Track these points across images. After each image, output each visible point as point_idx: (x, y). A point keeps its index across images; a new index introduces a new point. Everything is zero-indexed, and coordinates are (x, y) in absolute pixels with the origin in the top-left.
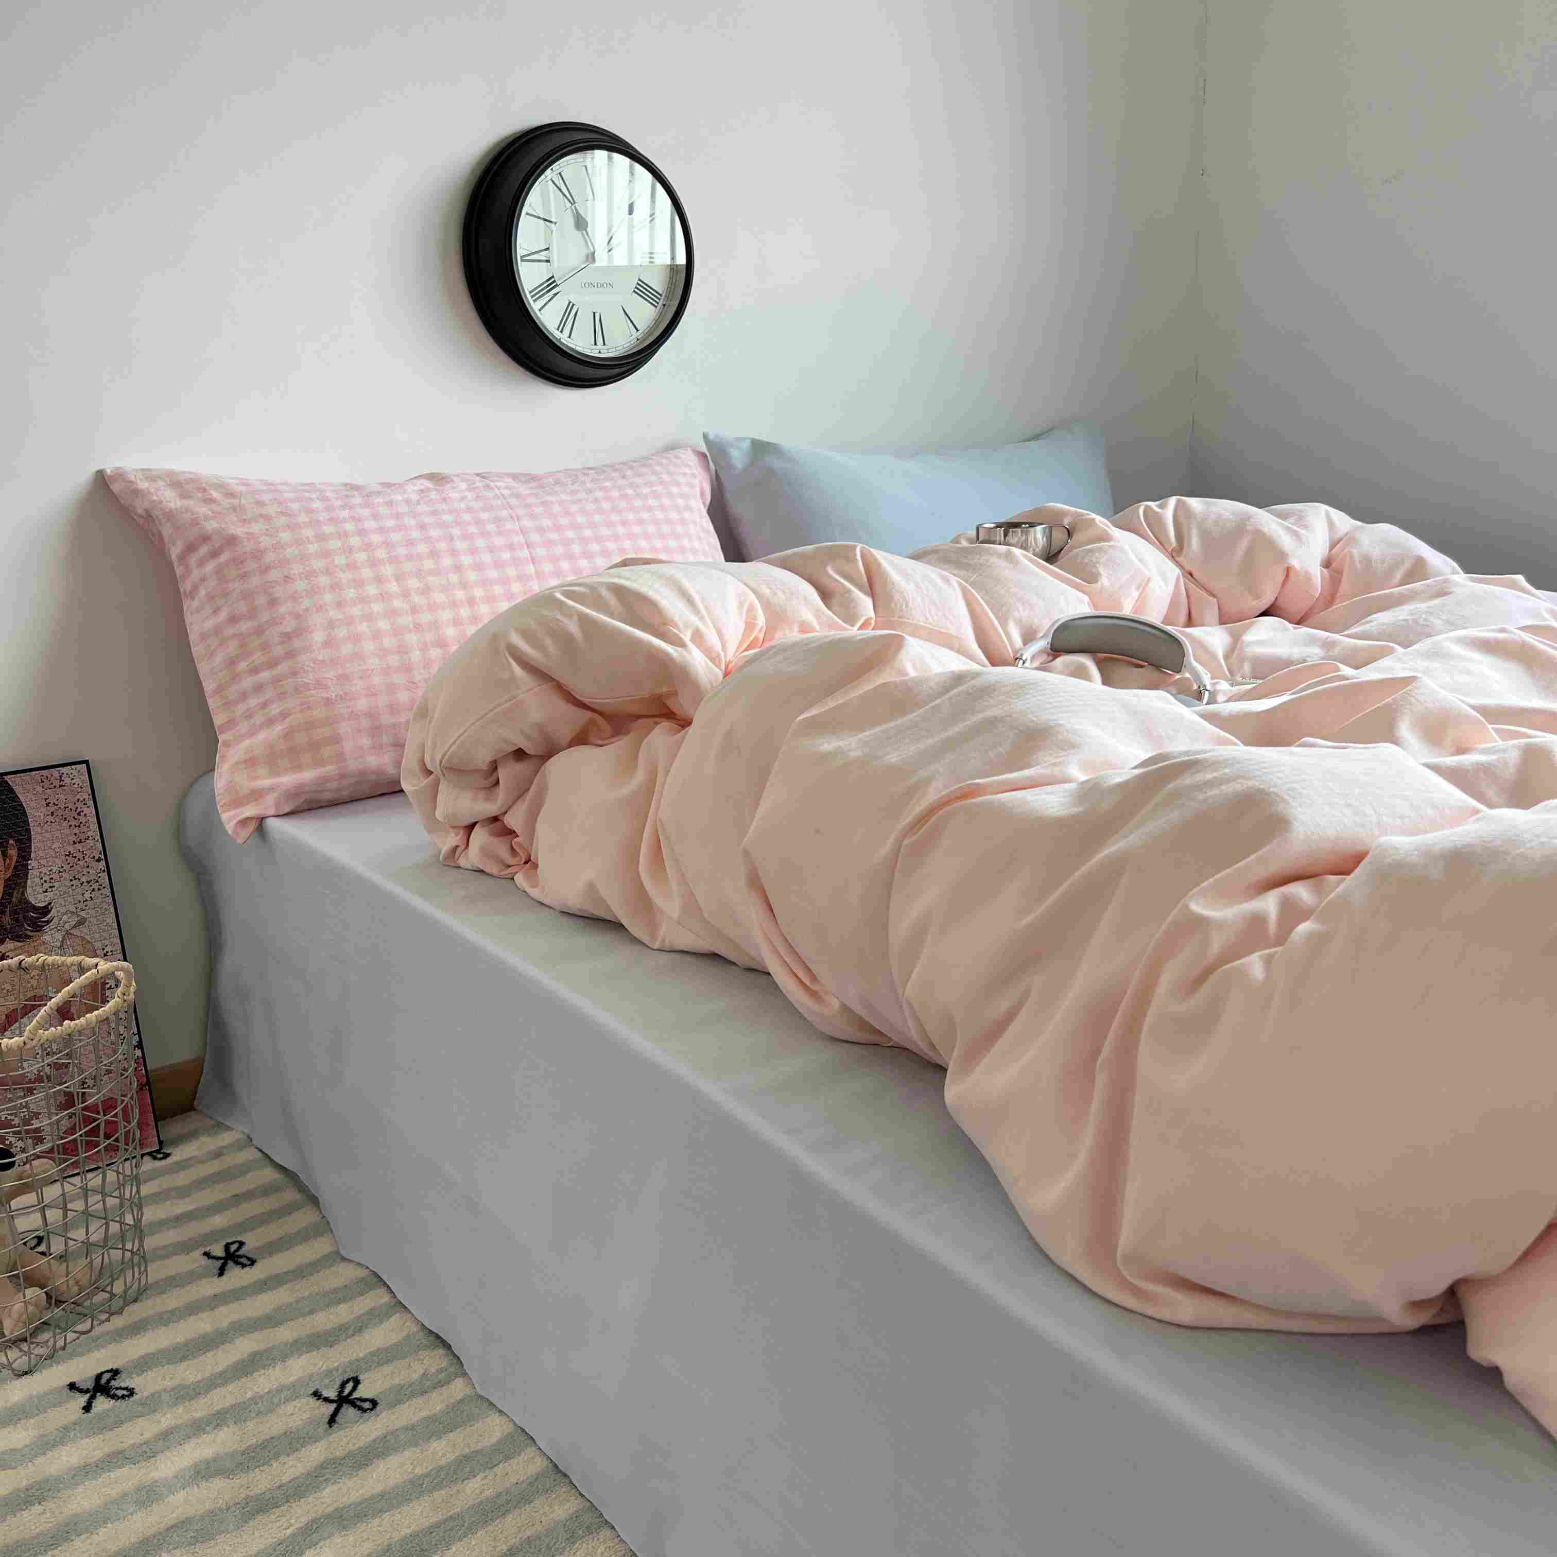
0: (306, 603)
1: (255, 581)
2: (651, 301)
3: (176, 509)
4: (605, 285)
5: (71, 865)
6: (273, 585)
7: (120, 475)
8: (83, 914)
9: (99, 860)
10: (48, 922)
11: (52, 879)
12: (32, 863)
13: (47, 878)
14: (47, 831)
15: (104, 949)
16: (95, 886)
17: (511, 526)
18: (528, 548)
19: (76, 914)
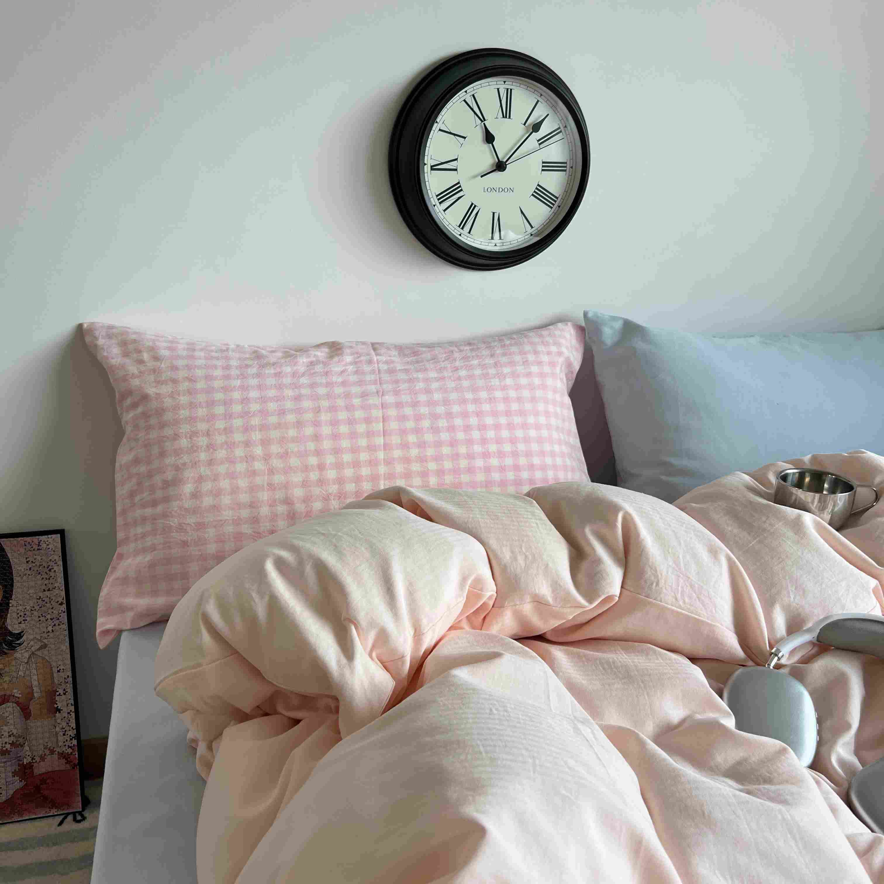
0: (186, 458)
1: (153, 435)
2: (549, 204)
3: (115, 365)
4: (506, 190)
5: (40, 606)
6: (165, 439)
7: (91, 330)
8: (45, 641)
9: (61, 604)
10: (20, 644)
11: (26, 614)
12: (12, 602)
13: (22, 614)
14: (24, 582)
15: (58, 667)
16: (57, 622)
17: (374, 400)
18: (383, 422)
19: (40, 641)
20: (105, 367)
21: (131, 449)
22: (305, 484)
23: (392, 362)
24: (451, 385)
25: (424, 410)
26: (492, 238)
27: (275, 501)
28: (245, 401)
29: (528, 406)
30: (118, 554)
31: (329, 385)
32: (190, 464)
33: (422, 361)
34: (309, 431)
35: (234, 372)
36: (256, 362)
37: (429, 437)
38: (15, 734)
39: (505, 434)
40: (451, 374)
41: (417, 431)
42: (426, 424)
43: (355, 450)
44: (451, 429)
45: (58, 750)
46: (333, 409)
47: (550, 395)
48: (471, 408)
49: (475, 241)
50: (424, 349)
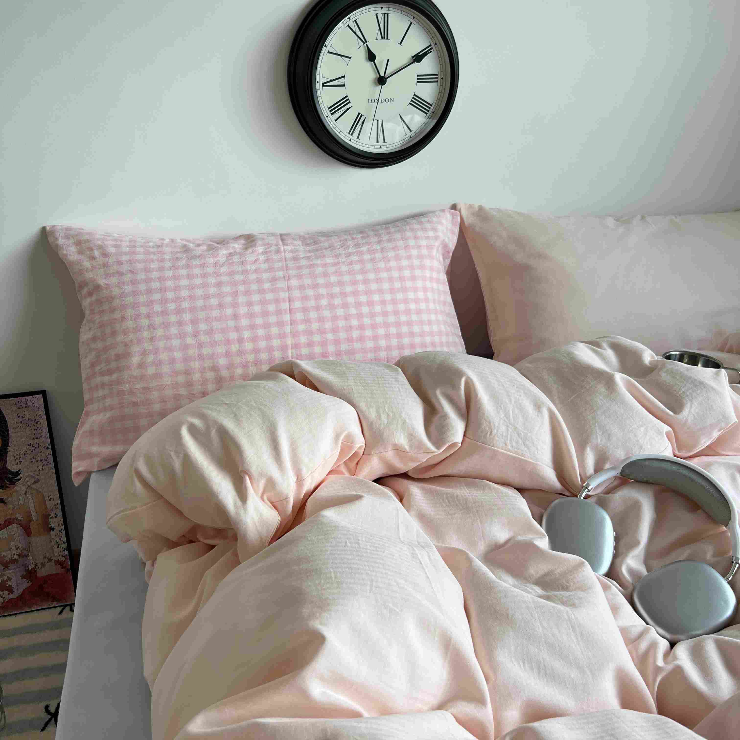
2: (423, 110)
4: (387, 100)
5: (31, 450)
7: (52, 232)
8: (38, 477)
9: (48, 448)
10: (18, 480)
11: (20, 457)
12: (9, 449)
13: (18, 457)
14: (18, 432)
16: (45, 463)
17: (281, 284)
18: (289, 302)
19: (33, 477)
20: (66, 262)
21: (90, 329)
22: (228, 354)
23: (297, 251)
24: (344, 268)
25: (323, 291)
26: (378, 142)
27: (204, 368)
28: (177, 289)
29: (409, 284)
30: (86, 411)
31: (245, 272)
32: (136, 342)
33: (322, 249)
34: (229, 311)
35: (168, 264)
36: (185, 256)
37: (327, 313)
38: (20, 547)
39: (389, 308)
40: (344, 260)
41: (318, 308)
42: (324, 302)
43: (267, 326)
44: (345, 306)
45: (54, 558)
46: (247, 293)
47: (428, 274)
48: (361, 287)
49: (363, 145)
50: (323, 239)
